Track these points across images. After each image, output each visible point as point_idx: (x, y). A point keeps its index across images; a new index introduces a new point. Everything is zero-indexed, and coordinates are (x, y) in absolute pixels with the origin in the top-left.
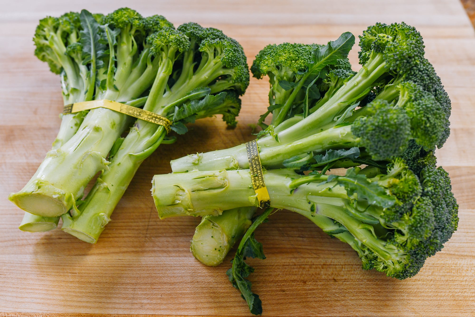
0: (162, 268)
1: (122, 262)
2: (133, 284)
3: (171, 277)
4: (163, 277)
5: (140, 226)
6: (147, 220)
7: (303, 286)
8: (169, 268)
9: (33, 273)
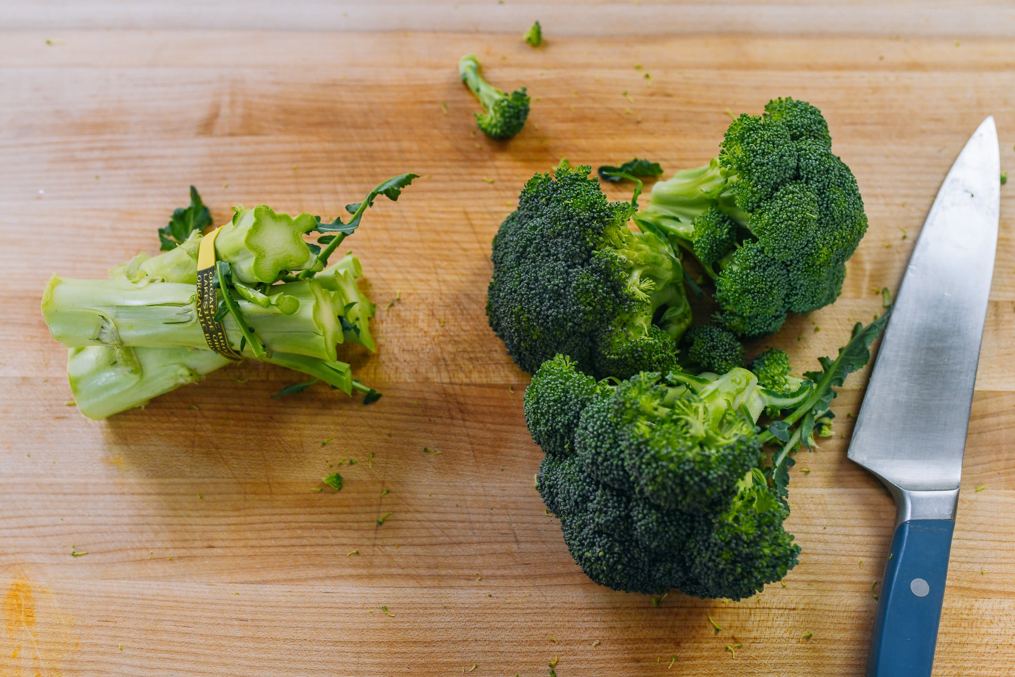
0: (408, 611)
1: (332, 597)
2: (355, 643)
3: (426, 630)
4: (411, 629)
5: (361, 522)
6: (375, 508)
7: (674, 651)
8: (421, 611)
9: (168, 619)
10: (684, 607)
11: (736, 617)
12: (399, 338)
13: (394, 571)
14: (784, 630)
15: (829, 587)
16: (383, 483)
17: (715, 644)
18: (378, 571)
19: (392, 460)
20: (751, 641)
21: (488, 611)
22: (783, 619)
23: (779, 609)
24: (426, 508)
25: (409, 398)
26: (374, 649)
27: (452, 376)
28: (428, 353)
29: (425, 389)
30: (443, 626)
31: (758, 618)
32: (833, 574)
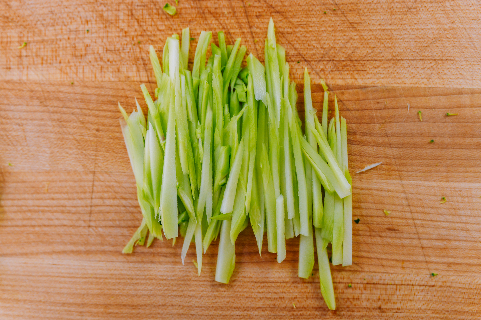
10: (341, 283)
11: (384, 292)
12: (102, 38)
13: (106, 248)
14: (423, 302)
15: (464, 268)
16: (94, 173)
17: (365, 313)
18: (93, 248)
19: (101, 153)
20: (395, 311)
21: (182, 282)
22: (423, 293)
23: (421, 286)
24: (130, 195)
25: (113, 96)
26: (94, 310)
27: (149, 74)
28: (128, 52)
29: (126, 87)
30: (146, 293)
31: (403, 293)
32: (470, 258)
